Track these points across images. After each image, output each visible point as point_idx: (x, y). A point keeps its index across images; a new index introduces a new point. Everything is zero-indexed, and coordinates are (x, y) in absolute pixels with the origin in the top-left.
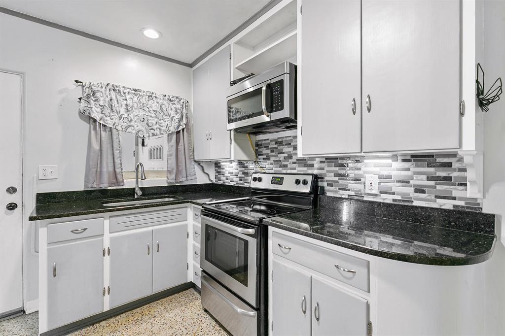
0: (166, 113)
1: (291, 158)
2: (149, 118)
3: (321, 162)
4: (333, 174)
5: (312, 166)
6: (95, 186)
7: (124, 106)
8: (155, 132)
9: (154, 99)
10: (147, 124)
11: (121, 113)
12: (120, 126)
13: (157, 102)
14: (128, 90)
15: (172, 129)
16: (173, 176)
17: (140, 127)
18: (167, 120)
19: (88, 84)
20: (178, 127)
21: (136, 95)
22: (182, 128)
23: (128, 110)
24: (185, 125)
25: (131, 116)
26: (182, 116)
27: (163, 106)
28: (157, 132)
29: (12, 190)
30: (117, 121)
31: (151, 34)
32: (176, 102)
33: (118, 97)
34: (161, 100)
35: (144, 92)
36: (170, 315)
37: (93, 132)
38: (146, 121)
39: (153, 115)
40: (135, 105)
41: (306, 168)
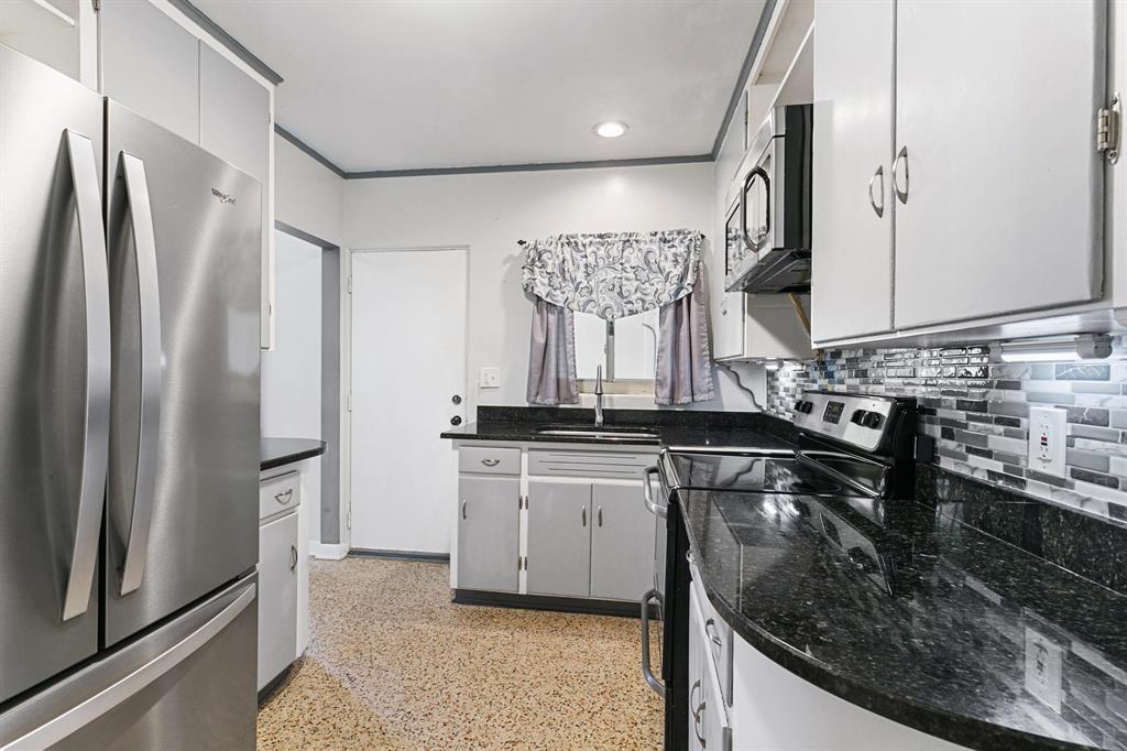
0: (655, 267)
2: (624, 282)
6: (540, 401)
7: (582, 269)
8: (634, 308)
9: (635, 244)
10: (620, 294)
11: (578, 280)
12: (576, 302)
13: (640, 250)
14: (590, 239)
15: (665, 298)
16: (666, 391)
17: (608, 301)
18: (658, 279)
19: (532, 243)
20: (677, 292)
21: (603, 245)
22: (686, 293)
23: (588, 275)
24: (693, 286)
25: (592, 283)
26: (686, 269)
27: (651, 256)
28: (638, 306)
29: (457, 400)
30: (570, 295)
31: (611, 130)
32: (676, 243)
33: (575, 254)
34: (646, 243)
35: (616, 235)
36: (602, 645)
37: (538, 316)
38: (617, 289)
39: (631, 276)
40: (601, 263)
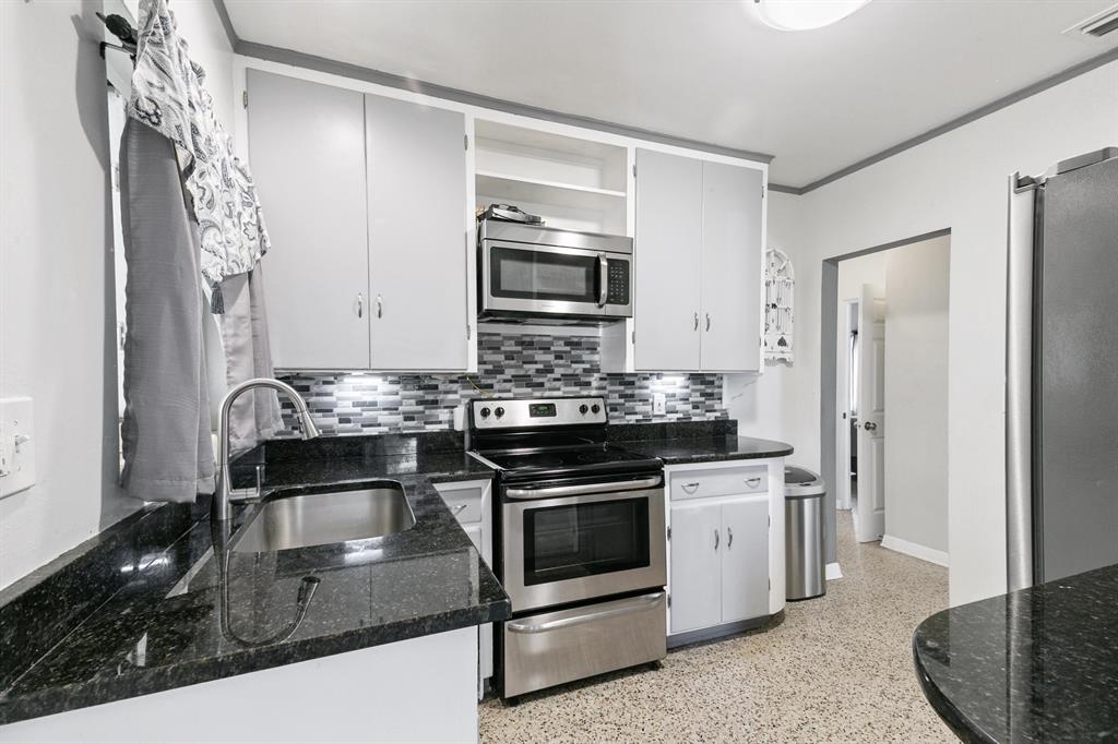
1: (552, 371)
3: (601, 379)
4: (617, 395)
5: (589, 384)
41: (577, 389)
